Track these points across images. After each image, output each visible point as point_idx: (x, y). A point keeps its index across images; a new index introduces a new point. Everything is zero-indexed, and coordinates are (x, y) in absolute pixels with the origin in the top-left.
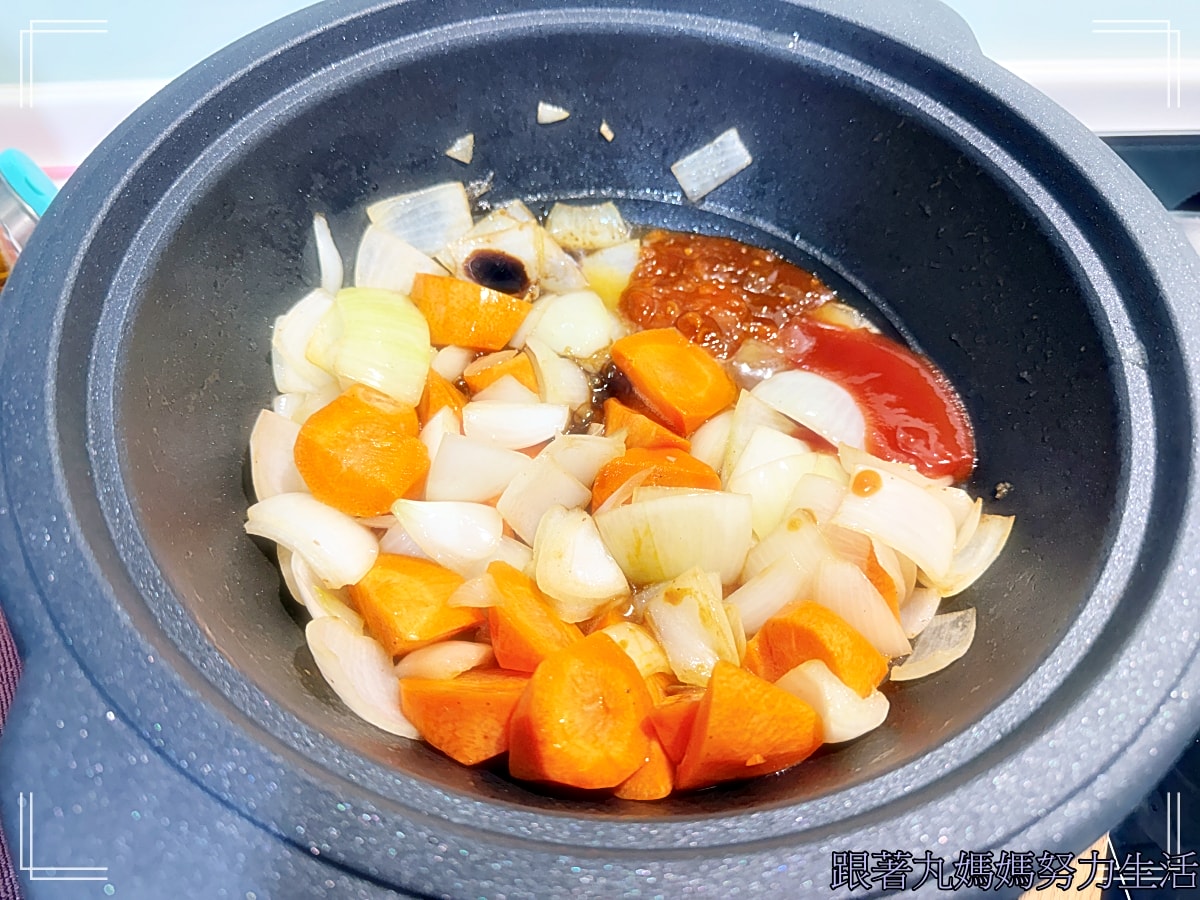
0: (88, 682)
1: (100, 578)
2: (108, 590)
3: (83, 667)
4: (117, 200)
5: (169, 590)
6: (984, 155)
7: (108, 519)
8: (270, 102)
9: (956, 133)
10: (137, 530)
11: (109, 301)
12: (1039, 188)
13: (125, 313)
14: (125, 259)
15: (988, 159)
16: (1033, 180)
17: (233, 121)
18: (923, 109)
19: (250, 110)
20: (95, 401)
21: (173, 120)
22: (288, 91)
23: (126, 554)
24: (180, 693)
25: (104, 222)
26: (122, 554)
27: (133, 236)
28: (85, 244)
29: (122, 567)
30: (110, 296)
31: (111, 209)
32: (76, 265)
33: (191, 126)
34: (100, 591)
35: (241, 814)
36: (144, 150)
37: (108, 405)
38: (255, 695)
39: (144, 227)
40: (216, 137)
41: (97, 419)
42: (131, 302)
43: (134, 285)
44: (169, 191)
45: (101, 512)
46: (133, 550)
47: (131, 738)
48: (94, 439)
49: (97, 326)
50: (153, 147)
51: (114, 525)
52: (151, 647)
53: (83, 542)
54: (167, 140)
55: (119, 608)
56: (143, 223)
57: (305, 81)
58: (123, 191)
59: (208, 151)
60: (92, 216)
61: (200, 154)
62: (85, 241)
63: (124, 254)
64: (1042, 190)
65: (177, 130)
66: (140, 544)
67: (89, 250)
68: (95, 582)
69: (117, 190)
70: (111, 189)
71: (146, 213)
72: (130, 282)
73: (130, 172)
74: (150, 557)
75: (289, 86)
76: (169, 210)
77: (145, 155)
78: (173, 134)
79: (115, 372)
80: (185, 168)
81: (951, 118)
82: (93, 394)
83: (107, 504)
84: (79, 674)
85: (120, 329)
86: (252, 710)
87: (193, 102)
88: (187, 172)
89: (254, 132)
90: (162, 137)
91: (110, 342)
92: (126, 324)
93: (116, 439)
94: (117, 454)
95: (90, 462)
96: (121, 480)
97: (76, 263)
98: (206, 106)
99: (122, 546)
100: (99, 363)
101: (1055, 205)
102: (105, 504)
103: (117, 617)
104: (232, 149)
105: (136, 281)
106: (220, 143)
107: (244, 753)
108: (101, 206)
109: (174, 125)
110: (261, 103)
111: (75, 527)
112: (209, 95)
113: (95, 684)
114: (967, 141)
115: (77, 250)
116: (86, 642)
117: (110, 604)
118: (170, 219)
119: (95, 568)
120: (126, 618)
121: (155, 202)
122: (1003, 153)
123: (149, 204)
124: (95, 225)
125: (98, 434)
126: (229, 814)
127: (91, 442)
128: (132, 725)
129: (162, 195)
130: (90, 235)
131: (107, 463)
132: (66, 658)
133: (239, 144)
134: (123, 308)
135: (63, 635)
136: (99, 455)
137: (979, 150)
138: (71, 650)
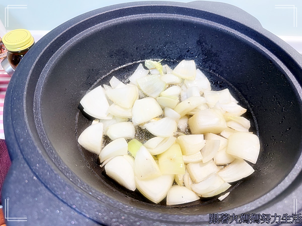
0: (28, 167)
2: (36, 144)
3: (28, 164)
4: (46, 50)
5: (51, 146)
6: (264, 51)
7: (37, 127)
8: (85, 31)
9: (256, 46)
10: (44, 131)
11: (41, 75)
12: (278, 60)
13: (45, 78)
14: (46, 65)
15: (265, 52)
16: (276, 58)
17: (75, 35)
18: (248, 40)
20: (36, 98)
22: (89, 28)
23: (41, 136)
24: (53, 172)
25: (42, 55)
27: (49, 60)
28: (37, 60)
29: (40, 140)
30: (42, 73)
31: (44, 52)
32: (34, 65)
33: (65, 34)
34: (34, 145)
35: (68, 205)
37: (39, 100)
38: (73, 175)
39: (51, 58)
41: (36, 103)
42: (47, 75)
43: (48, 71)
44: (58, 50)
45: (35, 126)
46: (43, 136)
47: (39, 183)
48: (35, 108)
49: (38, 80)
50: (55, 39)
51: (38, 129)
52: (46, 160)
53: (30, 132)
54: (59, 37)
55: (39, 149)
56: (51, 57)
57: (94, 27)
58: (47, 48)
59: (69, 41)
60: (40, 53)
61: (66, 42)
62: (37, 59)
64: (279, 60)
65: (62, 35)
66: (45, 135)
67: (38, 61)
68: (33, 142)
69: (46, 48)
70: (44, 47)
71: (52, 55)
72: (47, 70)
73: (49, 44)
74: (47, 138)
75: (90, 27)
77: (54, 40)
79: (42, 92)
80: (63, 45)
81: (255, 43)
82: (36, 97)
83: (37, 124)
84: (26, 165)
85: (44, 81)
86: (72, 179)
87: (66, 29)
88: (63, 46)
89: (80, 37)
90: (58, 36)
91: (41, 85)
93: (40, 108)
94: (40, 112)
95: (33, 113)
96: (41, 118)
97: (34, 64)
98: (69, 30)
99: (40, 135)
100: (38, 89)
101: (282, 64)
102: (36, 124)
103: (38, 151)
104: (75, 41)
105: (49, 70)
106: (72, 39)
107: (70, 189)
108: (41, 51)
109: (61, 34)
110: (82, 31)
111: (29, 128)
112: (70, 28)
113: (31, 168)
114: (259, 48)
115: (35, 61)
116: (29, 157)
117: (36, 147)
118: (58, 56)
119: (33, 139)
120: (40, 152)
121: (55, 52)
122: (269, 51)
123: (53, 52)
124: (40, 56)
125: (36, 106)
126: (65, 205)
127: (34, 108)
128: (40, 180)
129: (57, 51)
130: (38, 58)
131: (38, 114)
132: (23, 161)
133: (77, 40)
134: (45, 77)
135: (23, 155)
136: (36, 112)
137: (262, 50)
138: (25, 159)
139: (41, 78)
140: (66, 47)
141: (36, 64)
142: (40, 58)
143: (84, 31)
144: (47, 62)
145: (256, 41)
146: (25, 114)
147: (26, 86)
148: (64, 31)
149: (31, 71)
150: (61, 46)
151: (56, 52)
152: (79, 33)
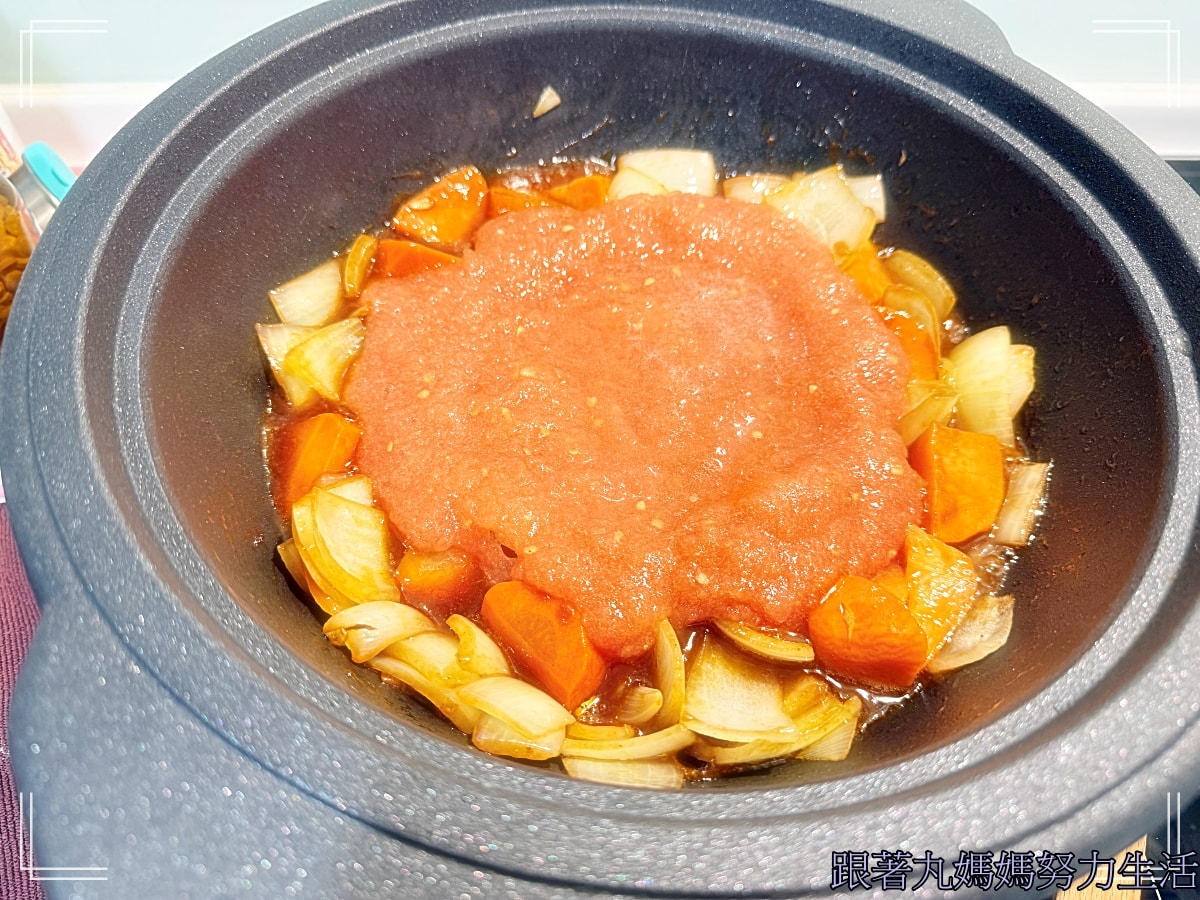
0: (107, 630)
1: (123, 526)
2: (131, 538)
3: (104, 614)
4: (152, 167)
6: (1017, 150)
7: (131, 474)
9: (988, 130)
10: (160, 486)
13: (154, 277)
14: (157, 227)
15: (1021, 154)
16: (1067, 175)
17: (267, 100)
18: (955, 106)
19: (285, 90)
20: (121, 360)
21: (210, 94)
23: (149, 509)
24: (203, 643)
25: (138, 188)
26: (145, 509)
27: (165, 205)
28: (119, 206)
29: (145, 521)
30: (140, 261)
32: (109, 226)
33: (226, 101)
34: (124, 541)
35: (265, 767)
36: (180, 120)
37: (135, 364)
38: (278, 652)
40: (251, 114)
41: (123, 377)
42: (161, 267)
43: (165, 251)
45: (125, 467)
46: (156, 506)
47: (153, 688)
48: (119, 397)
50: (189, 118)
51: (137, 480)
52: (173, 596)
53: (107, 491)
54: (204, 113)
55: (142, 557)
56: (175, 193)
58: (158, 159)
59: (243, 126)
60: (127, 181)
61: (233, 130)
62: (119, 204)
63: (155, 221)
65: (213, 104)
66: (163, 501)
67: (122, 213)
68: (119, 530)
69: (152, 157)
70: (146, 156)
72: (161, 248)
73: (166, 140)
74: (173, 514)
75: (323, 69)
76: (201, 182)
77: (181, 125)
78: (209, 108)
79: (143, 334)
80: (219, 142)
81: (983, 115)
82: (121, 353)
83: (131, 461)
84: (97, 619)
85: (149, 292)
86: (275, 668)
87: (231, 78)
88: (221, 146)
89: (288, 111)
90: (198, 109)
91: (138, 304)
92: (155, 288)
93: (141, 397)
94: (141, 412)
95: (115, 418)
96: (145, 438)
98: (242, 83)
99: (145, 501)
100: (127, 324)
102: (128, 459)
103: (139, 565)
104: (267, 127)
105: (167, 247)
106: (255, 121)
107: (268, 706)
108: (135, 171)
109: (211, 99)
110: (295, 84)
111: (100, 476)
112: (246, 72)
113: (114, 630)
114: (999, 137)
115: (110, 212)
116: (107, 589)
117: (132, 552)
118: (202, 190)
119: (119, 518)
120: (149, 567)
121: (189, 173)
122: (1037, 148)
123: (182, 175)
124: (129, 190)
125: (124, 392)
126: (251, 766)
127: (117, 399)
128: (152, 674)
129: (195, 167)
130: (124, 198)
131: (131, 421)
132: (86, 605)
133: (273, 122)
134: (153, 272)
135: (83, 582)
136: (124, 413)
137: (1012, 146)
138: (92, 597)
139: (138, 276)
140: (234, 150)
141: (119, 224)
142: (131, 198)
143: (299, 87)
144: (160, 213)
145: (986, 108)
146: (84, 421)
147: (82, 313)
148: (219, 86)
149: (97, 254)
150: (210, 149)
151: (191, 171)
152: (280, 95)
